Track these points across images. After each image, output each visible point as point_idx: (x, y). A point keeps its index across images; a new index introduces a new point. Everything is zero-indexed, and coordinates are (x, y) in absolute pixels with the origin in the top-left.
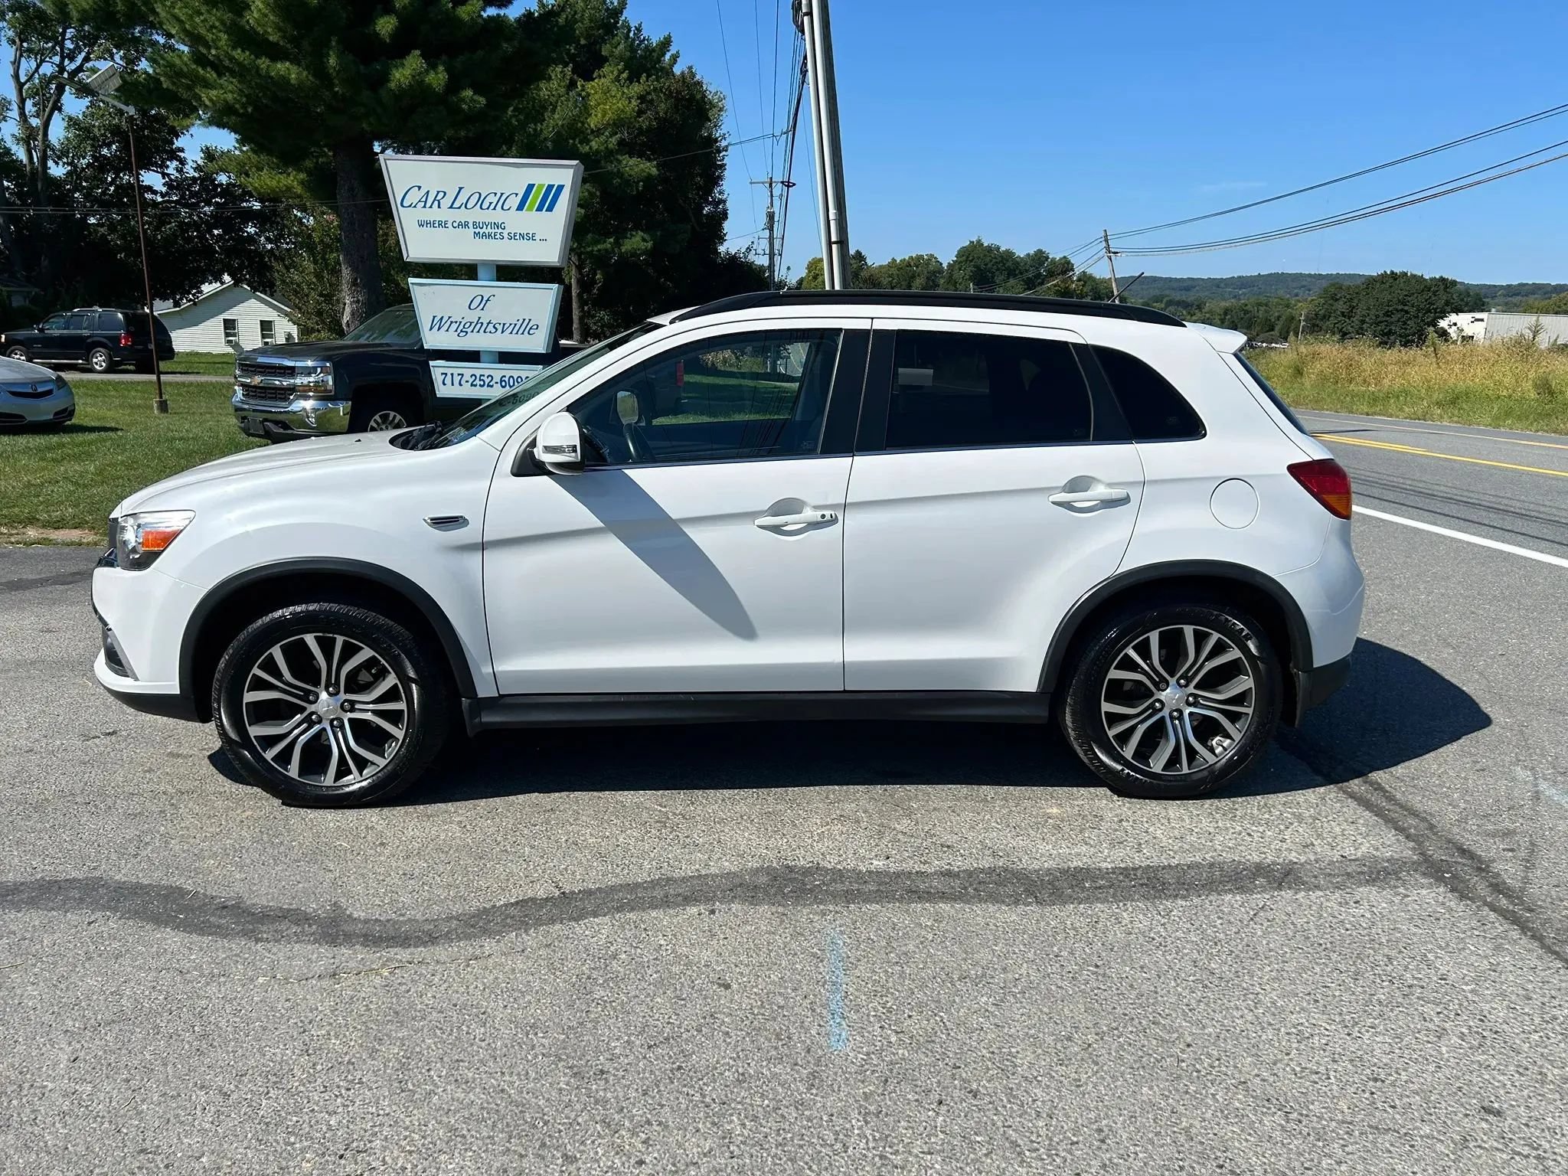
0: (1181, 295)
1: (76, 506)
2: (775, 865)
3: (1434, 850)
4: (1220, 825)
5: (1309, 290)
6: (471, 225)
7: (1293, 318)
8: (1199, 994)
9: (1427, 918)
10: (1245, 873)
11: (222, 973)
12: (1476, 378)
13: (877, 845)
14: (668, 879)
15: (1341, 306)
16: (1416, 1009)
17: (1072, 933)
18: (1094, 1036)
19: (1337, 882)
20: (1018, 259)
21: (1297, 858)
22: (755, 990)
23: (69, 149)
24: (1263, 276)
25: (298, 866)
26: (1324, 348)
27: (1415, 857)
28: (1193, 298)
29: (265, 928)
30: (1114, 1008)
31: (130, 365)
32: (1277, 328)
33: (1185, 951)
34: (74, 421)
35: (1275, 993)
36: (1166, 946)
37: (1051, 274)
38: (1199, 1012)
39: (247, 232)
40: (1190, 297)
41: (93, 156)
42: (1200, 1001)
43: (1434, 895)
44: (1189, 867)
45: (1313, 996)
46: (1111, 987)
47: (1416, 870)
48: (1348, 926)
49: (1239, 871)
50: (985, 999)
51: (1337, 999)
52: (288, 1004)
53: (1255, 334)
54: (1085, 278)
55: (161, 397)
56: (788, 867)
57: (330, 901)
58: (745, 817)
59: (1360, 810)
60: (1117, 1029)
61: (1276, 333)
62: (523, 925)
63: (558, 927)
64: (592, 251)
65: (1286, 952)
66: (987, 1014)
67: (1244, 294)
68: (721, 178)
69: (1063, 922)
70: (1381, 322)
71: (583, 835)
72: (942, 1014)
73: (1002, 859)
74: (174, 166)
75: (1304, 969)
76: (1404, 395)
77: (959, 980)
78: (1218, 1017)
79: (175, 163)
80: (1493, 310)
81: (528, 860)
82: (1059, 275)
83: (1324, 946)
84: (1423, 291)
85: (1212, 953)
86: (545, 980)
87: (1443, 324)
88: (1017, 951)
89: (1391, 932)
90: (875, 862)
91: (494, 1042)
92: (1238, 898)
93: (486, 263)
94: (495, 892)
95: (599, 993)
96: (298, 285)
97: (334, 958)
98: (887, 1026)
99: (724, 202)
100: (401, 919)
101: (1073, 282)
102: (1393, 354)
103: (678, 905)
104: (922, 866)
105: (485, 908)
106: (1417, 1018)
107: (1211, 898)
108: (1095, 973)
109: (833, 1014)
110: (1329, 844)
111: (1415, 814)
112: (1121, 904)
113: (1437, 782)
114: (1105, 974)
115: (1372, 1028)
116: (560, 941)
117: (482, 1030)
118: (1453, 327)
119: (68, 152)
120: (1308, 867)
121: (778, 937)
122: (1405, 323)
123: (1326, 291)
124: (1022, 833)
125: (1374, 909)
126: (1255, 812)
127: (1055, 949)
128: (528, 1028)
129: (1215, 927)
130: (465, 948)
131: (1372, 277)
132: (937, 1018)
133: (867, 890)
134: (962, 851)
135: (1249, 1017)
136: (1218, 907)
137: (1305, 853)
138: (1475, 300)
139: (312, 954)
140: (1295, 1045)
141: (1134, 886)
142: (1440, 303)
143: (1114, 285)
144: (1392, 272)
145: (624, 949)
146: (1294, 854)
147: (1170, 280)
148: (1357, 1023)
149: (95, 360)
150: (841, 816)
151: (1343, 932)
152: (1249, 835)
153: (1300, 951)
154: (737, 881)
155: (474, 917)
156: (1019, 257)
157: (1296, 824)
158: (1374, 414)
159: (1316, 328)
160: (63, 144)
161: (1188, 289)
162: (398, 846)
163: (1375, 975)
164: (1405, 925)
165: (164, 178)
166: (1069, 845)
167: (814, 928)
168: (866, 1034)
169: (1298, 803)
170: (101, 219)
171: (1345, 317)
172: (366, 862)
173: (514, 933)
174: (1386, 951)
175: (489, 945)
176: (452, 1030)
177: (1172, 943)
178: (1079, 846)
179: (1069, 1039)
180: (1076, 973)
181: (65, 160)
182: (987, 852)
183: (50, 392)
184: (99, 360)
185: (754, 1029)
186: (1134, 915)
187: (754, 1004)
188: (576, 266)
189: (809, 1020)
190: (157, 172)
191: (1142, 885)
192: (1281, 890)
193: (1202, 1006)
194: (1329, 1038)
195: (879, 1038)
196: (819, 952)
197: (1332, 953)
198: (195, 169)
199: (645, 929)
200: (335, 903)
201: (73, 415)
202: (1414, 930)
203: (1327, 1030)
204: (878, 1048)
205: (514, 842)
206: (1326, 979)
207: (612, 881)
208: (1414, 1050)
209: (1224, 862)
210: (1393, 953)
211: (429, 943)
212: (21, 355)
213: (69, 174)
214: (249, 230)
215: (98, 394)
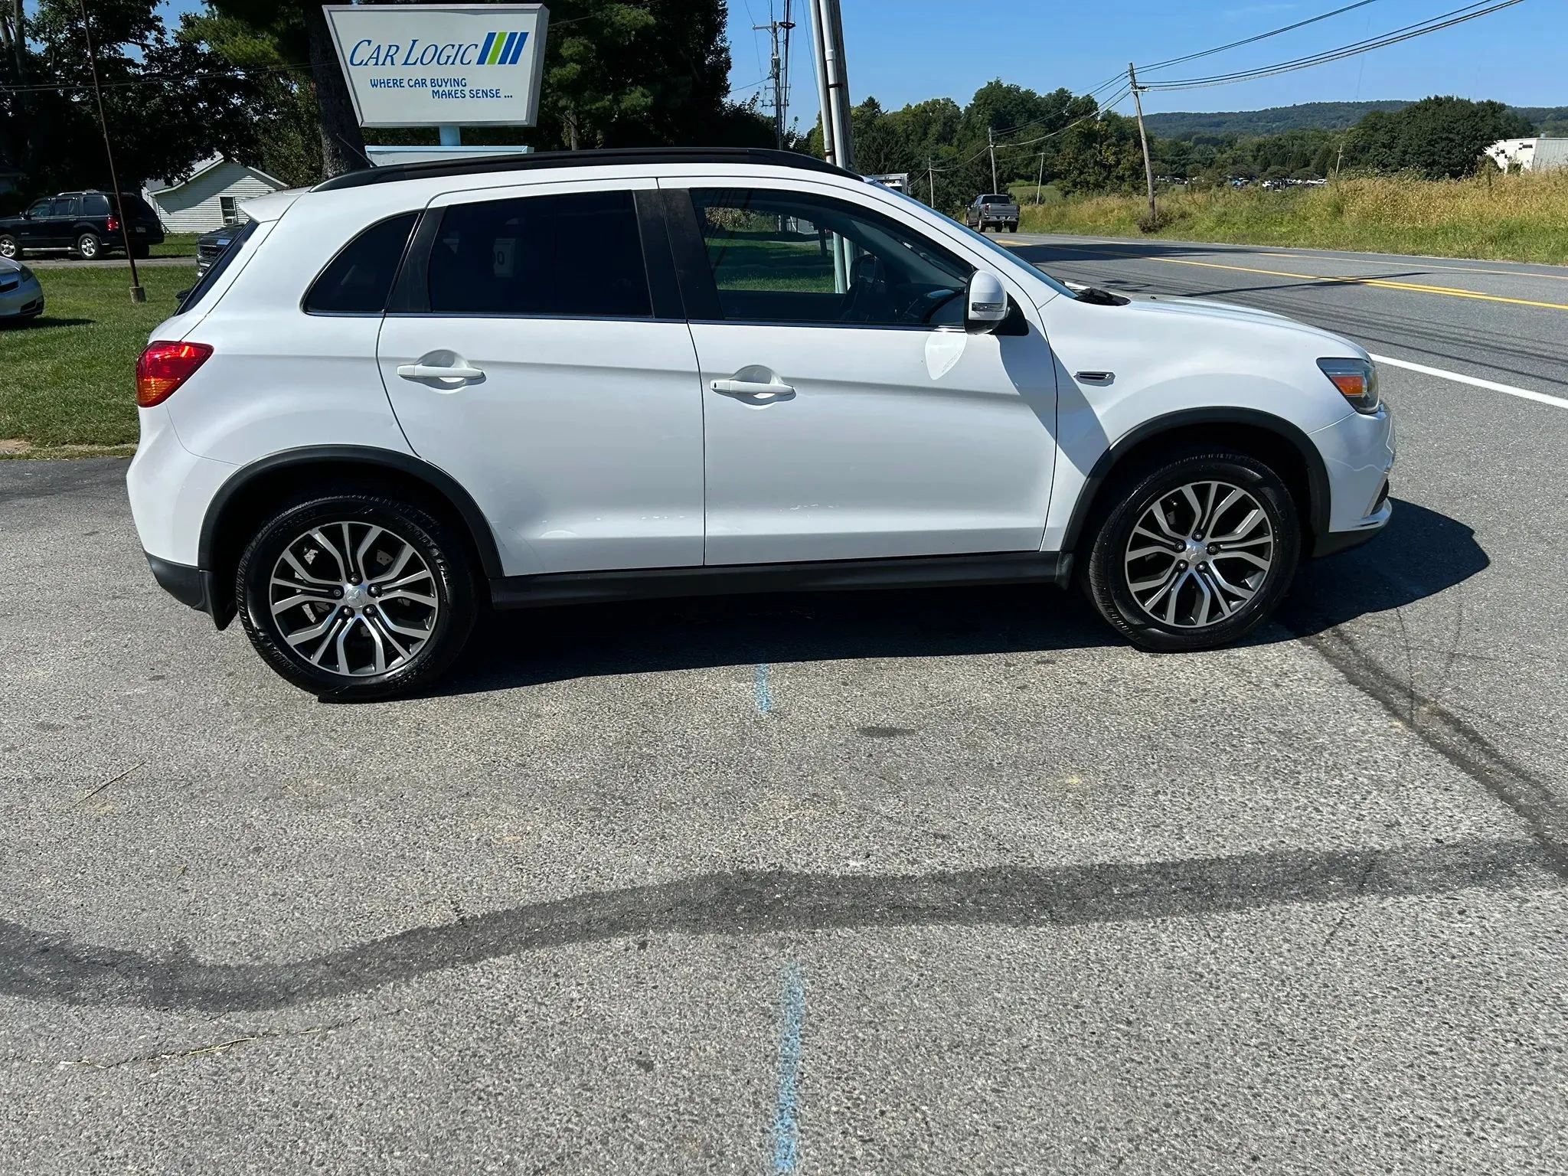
0: (1211, 132)
1: (17, 413)
2: (728, 870)
3: (1553, 830)
4: (1280, 796)
5: (1348, 121)
6: (428, 83)
7: (1330, 151)
8: (1265, 1066)
9: (1556, 936)
10: (1314, 868)
11: (18, 1054)
12: (1531, 210)
13: (855, 837)
14: (594, 895)
15: (1382, 137)
16: (1555, 1088)
17: (1096, 967)
18: (1126, 1142)
19: (1434, 881)
20: (1039, 100)
21: (1380, 845)
22: (684, 1072)
23: (45, 24)
24: (1299, 107)
25: (148, 885)
26: (1365, 182)
27: (1530, 840)
28: (1223, 134)
29: (84, 983)
30: (1153, 1094)
31: (119, 250)
32: (1313, 163)
33: (1245, 996)
34: (45, 314)
35: (1365, 1064)
36: (1218, 988)
37: (1074, 115)
38: (1266, 1100)
39: (233, 104)
40: (1221, 133)
41: (70, 30)
42: (1267, 1081)
43: (1559, 898)
44: (1243, 859)
45: (1416, 1069)
46: (1148, 1058)
47: (1533, 861)
48: (1454, 951)
49: (1307, 865)
50: (981, 1082)
51: (1449, 1073)
52: (87, 1105)
53: (1289, 170)
54: (1110, 118)
55: (137, 285)
56: (743, 872)
57: (175, 938)
58: (698, 800)
59: (1454, 770)
60: (1157, 1131)
61: (1311, 168)
62: (403, 971)
63: (447, 972)
64: (591, 109)
65: (1376, 996)
66: (983, 1106)
67: (1278, 127)
68: (722, 24)
69: (1085, 951)
70: (1425, 152)
71: (500, 831)
72: (924, 1108)
73: (1009, 855)
74: (153, 36)
75: (1402, 1023)
76: (1452, 231)
77: (950, 1050)
78: (1292, 1107)
79: (154, 33)
80: (1542, 135)
81: (427, 870)
82: (1082, 115)
83: (1425, 985)
84: (1470, 116)
85: (1279, 999)
86: (418, 1059)
87: (1490, 152)
88: (1025, 998)
89: (1511, 959)
90: (852, 863)
91: (334, 1168)
92: (1308, 908)
93: (450, 126)
94: (379, 919)
95: (485, 1080)
96: (286, 159)
97: (159, 1029)
98: (851, 1130)
99: (726, 50)
100: (257, 964)
101: (1096, 122)
102: (1440, 187)
103: (602, 935)
104: (909, 867)
105: (362, 944)
106: (1556, 1102)
107: (1273, 908)
108: (1126, 1034)
109: (782, 1111)
110: (1419, 822)
111: (1525, 777)
112: (1159, 920)
113: (1548, 730)
114: (1139, 1035)
115: (1500, 1121)
116: (447, 996)
117: (324, 1145)
118: (1501, 155)
119: (45, 28)
120: (1396, 858)
121: (721, 984)
122: (1449, 152)
123: (1365, 119)
124: (1035, 814)
125: (1485, 922)
126: (1323, 776)
127: (1075, 995)
128: (383, 1142)
129: (1280, 955)
130: (328, 1008)
131: (1414, 103)
132: (918, 1115)
133: (839, 906)
134: (960, 844)
135: (1334, 1106)
136: (1283, 922)
137: (1390, 836)
138: (1523, 125)
139: (133, 1025)
140: (1398, 1155)
141: (1175, 892)
142: (1487, 130)
143: (1140, 124)
144: (1437, 98)
145: (525, 1007)
146: (1375, 838)
147: (1199, 115)
148: (1478, 1114)
149: (84, 246)
150: (815, 795)
151: (1449, 960)
152: (1317, 810)
153: (1395, 993)
154: (679, 896)
155: (346, 959)
156: (1040, 97)
157: (1375, 793)
158: (1421, 253)
159: (1354, 162)
160: (38, 18)
161: (1218, 125)
162: (275, 852)
163: (1495, 1031)
164: (1528, 947)
165: (144, 50)
166: (1093, 831)
167: (769, 968)
168: (823, 1145)
169: (1376, 762)
170: (85, 97)
171: (1386, 148)
172: (232, 877)
173: (392, 984)
174: (1506, 991)
175: (357, 1004)
176: (284, 1148)
177: (1226, 983)
178: (1104, 832)
179: (1093, 1150)
180: (1102, 1034)
181: (42, 36)
182: (991, 845)
183: (14, 285)
184: (88, 247)
185: (676, 1139)
186: (1175, 938)
187: (681, 1096)
188: (575, 127)
189: (750, 1121)
190: (136, 43)
191: (1185, 889)
192: (1363, 895)
193: (1271, 1089)
194: (1443, 1141)
195: (840, 1152)
196: (772, 1008)
197: (1436, 997)
198: (176, 39)
199: (556, 975)
200: (181, 940)
201: (42, 308)
202: (1541, 955)
203: (1439, 1127)
204: (837, 1169)
205: (415, 844)
206: (1431, 1038)
207: (525, 899)
208: (1559, 1160)
209: (1288, 853)
210: (1517, 994)
211: (283, 1003)
212: (10, 244)
213: (47, 50)
214: (234, 101)
215: (78, 282)
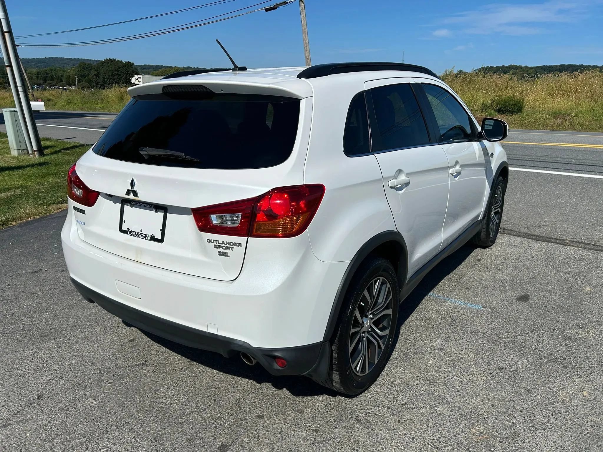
7: (70, 76)
24: (47, 58)
53: (55, 83)
61: (64, 82)
80: (143, 74)
84: (123, 67)
87: (133, 79)
131: (102, 61)
144: (110, 59)
171: (96, 76)
